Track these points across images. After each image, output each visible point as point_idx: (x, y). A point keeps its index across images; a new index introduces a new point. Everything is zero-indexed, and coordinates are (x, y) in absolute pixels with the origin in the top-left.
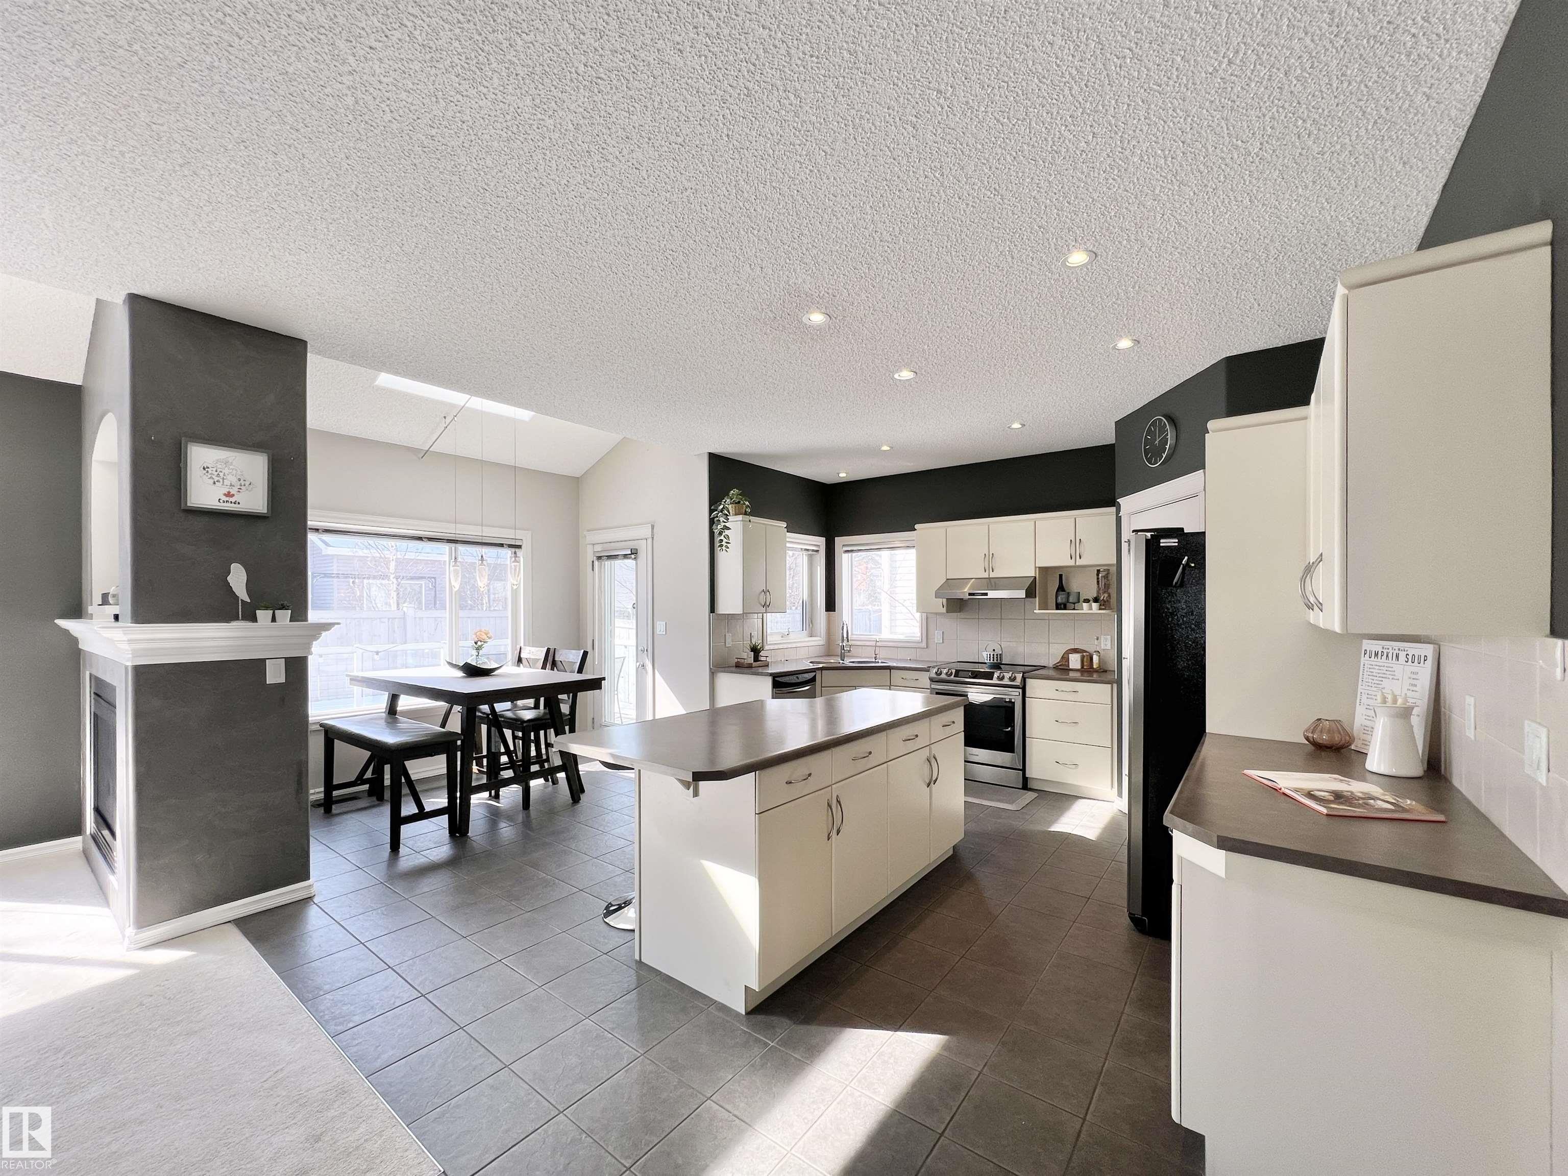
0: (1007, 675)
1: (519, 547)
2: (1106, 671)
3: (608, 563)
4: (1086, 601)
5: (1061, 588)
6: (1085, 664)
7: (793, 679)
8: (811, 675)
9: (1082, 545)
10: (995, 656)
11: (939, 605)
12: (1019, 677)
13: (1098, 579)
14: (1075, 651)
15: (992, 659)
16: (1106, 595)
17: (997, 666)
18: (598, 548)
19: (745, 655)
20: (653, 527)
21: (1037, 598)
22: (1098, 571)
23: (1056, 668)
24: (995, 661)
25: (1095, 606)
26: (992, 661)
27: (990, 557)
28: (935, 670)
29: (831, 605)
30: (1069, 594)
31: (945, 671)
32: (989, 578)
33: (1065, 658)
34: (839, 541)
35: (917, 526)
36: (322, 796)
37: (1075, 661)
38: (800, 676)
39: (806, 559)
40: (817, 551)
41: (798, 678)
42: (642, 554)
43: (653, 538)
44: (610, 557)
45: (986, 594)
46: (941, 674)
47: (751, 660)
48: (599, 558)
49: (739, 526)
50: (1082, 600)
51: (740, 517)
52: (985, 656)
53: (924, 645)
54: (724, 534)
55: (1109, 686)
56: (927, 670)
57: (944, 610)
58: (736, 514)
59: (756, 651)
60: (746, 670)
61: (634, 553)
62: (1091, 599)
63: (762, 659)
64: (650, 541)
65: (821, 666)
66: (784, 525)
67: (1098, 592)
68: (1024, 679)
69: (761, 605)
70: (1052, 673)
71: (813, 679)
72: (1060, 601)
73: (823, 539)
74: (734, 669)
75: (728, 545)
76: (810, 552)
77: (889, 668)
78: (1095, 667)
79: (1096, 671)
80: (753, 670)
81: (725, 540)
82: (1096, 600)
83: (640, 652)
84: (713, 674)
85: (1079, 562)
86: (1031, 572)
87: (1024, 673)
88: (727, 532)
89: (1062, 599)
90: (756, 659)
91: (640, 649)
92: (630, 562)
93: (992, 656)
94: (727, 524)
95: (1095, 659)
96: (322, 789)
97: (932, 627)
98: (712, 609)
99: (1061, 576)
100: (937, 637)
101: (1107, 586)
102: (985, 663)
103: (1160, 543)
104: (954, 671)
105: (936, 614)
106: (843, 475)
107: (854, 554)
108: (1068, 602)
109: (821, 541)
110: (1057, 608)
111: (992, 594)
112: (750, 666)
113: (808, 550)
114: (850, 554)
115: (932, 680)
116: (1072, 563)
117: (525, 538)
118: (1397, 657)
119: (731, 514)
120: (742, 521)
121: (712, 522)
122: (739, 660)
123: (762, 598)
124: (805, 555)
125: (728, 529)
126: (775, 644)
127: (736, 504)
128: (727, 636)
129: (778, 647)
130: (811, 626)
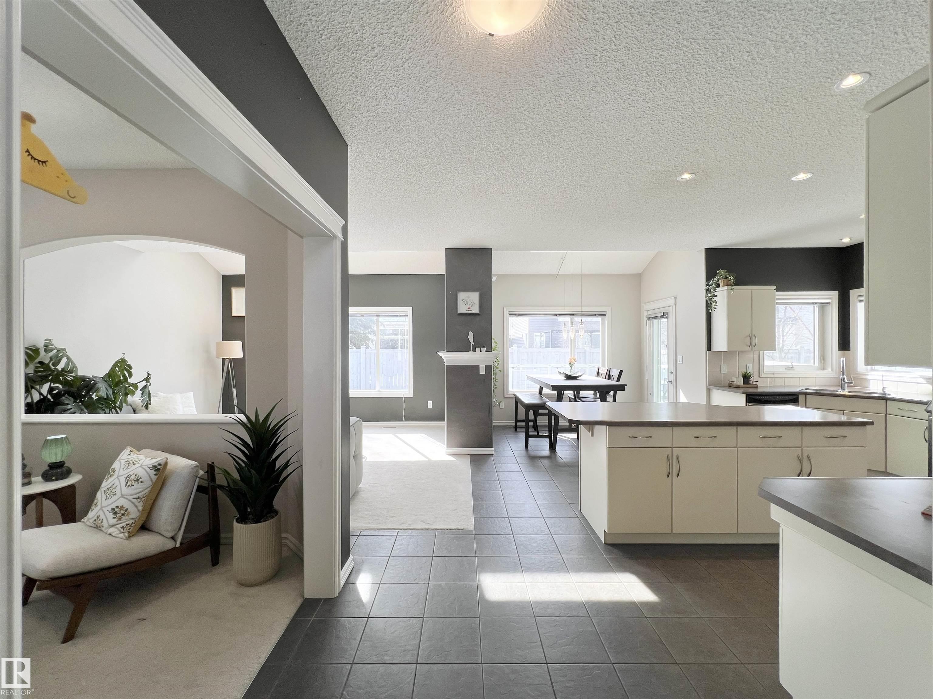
1: (605, 315)
3: (655, 321)
8: (794, 397)
18: (649, 313)
19: (735, 379)
20: (676, 298)
29: (844, 345)
34: (854, 293)
36: (514, 424)
38: (777, 397)
39: (817, 309)
40: (828, 303)
41: (774, 398)
42: (671, 316)
43: (676, 305)
44: (654, 318)
47: (741, 383)
48: (649, 319)
49: (726, 293)
51: (726, 288)
54: (712, 300)
56: (926, 403)
58: (724, 286)
59: (747, 377)
60: (735, 390)
61: (665, 315)
63: (751, 383)
64: (674, 306)
65: (806, 391)
66: (774, 287)
69: (747, 345)
71: (795, 401)
73: (836, 293)
74: (727, 389)
75: (716, 307)
76: (818, 305)
77: (887, 399)
80: (738, 389)
81: (713, 304)
83: (669, 374)
84: (709, 391)
88: (715, 298)
90: (745, 382)
91: (669, 371)
92: (664, 320)
94: (715, 293)
96: (514, 422)
98: (709, 347)
106: (846, 240)
109: (833, 295)
112: (738, 387)
113: (816, 303)
115: (928, 412)
117: (607, 310)
119: (721, 286)
120: (728, 289)
121: (708, 290)
122: (731, 382)
123: (748, 341)
124: (816, 307)
125: (715, 296)
126: (773, 374)
127: (724, 278)
128: (722, 365)
129: (776, 375)
130: (822, 362)
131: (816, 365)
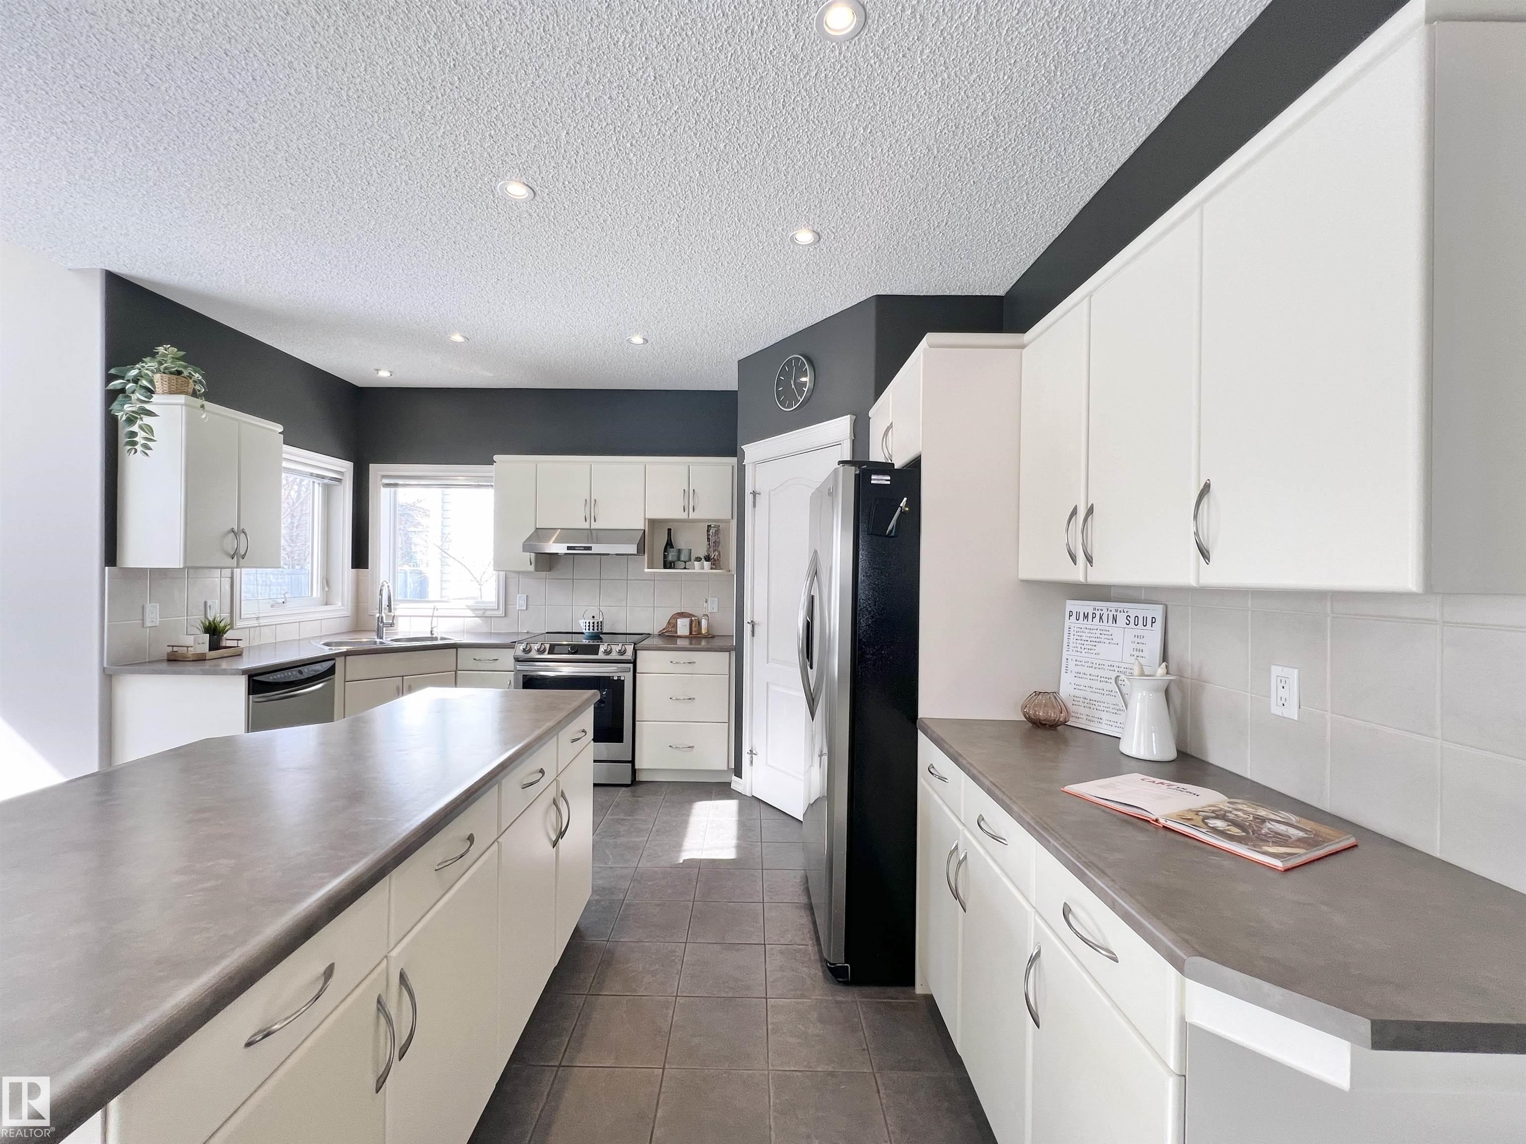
0: (616, 648)
2: (713, 637)
4: (698, 559)
5: (669, 544)
6: (694, 629)
7: (292, 675)
8: (326, 665)
9: (695, 495)
10: (596, 624)
11: (526, 561)
12: (630, 649)
13: (708, 535)
14: (682, 615)
15: (591, 628)
16: (717, 553)
17: (597, 636)
19: (189, 640)
21: (646, 555)
22: (709, 526)
23: (661, 635)
24: (596, 630)
25: (707, 564)
26: (591, 631)
27: (591, 503)
28: (522, 647)
29: (360, 558)
30: (679, 551)
31: (536, 647)
32: (590, 530)
33: (672, 623)
34: (375, 470)
35: (496, 457)
37: (683, 629)
38: (305, 669)
39: (318, 491)
40: (339, 480)
41: (301, 673)
45: (589, 548)
46: (530, 651)
47: (205, 648)
49: (178, 412)
50: (693, 558)
51: (181, 399)
52: (583, 625)
53: (501, 612)
54: (139, 422)
55: (728, 653)
56: (511, 646)
57: (532, 568)
58: (171, 392)
59: (214, 632)
60: (190, 667)
62: (702, 557)
63: (229, 643)
65: (344, 649)
66: (279, 428)
67: (708, 550)
68: (635, 651)
69: (228, 554)
70: (657, 642)
71: (331, 671)
72: (670, 558)
73: (349, 463)
74: (165, 666)
75: (150, 444)
76: (326, 482)
77: (455, 646)
78: (703, 632)
79: (705, 637)
80: (207, 665)
81: (142, 434)
82: (707, 559)
84: (108, 678)
85: (693, 516)
86: (640, 525)
87: (635, 644)
88: (147, 420)
89: (673, 556)
90: (215, 645)
93: (591, 625)
94: (148, 405)
95: (704, 623)
97: (512, 589)
98: (111, 555)
99: (669, 530)
100: (519, 602)
101: (717, 543)
102: (583, 633)
103: (871, 479)
104: (548, 646)
105: (519, 573)
106: (384, 374)
107: (400, 490)
108: (679, 559)
109: (346, 467)
110: (665, 567)
111: (597, 548)
112: (200, 659)
113: (323, 477)
114: (392, 489)
115: (517, 660)
116: (683, 516)
118: (1115, 619)
119: (159, 389)
120: (186, 405)
121: (111, 396)
122: (175, 649)
123: (230, 543)
124: (316, 485)
125: (150, 413)
126: (258, 618)
127: (171, 373)
128: (149, 607)
129: (263, 622)
130: (327, 589)
131: (315, 595)
